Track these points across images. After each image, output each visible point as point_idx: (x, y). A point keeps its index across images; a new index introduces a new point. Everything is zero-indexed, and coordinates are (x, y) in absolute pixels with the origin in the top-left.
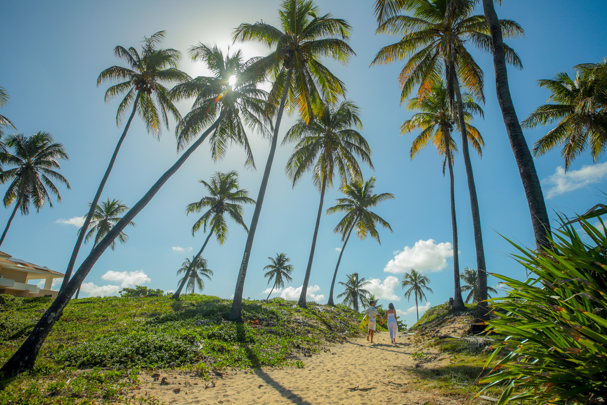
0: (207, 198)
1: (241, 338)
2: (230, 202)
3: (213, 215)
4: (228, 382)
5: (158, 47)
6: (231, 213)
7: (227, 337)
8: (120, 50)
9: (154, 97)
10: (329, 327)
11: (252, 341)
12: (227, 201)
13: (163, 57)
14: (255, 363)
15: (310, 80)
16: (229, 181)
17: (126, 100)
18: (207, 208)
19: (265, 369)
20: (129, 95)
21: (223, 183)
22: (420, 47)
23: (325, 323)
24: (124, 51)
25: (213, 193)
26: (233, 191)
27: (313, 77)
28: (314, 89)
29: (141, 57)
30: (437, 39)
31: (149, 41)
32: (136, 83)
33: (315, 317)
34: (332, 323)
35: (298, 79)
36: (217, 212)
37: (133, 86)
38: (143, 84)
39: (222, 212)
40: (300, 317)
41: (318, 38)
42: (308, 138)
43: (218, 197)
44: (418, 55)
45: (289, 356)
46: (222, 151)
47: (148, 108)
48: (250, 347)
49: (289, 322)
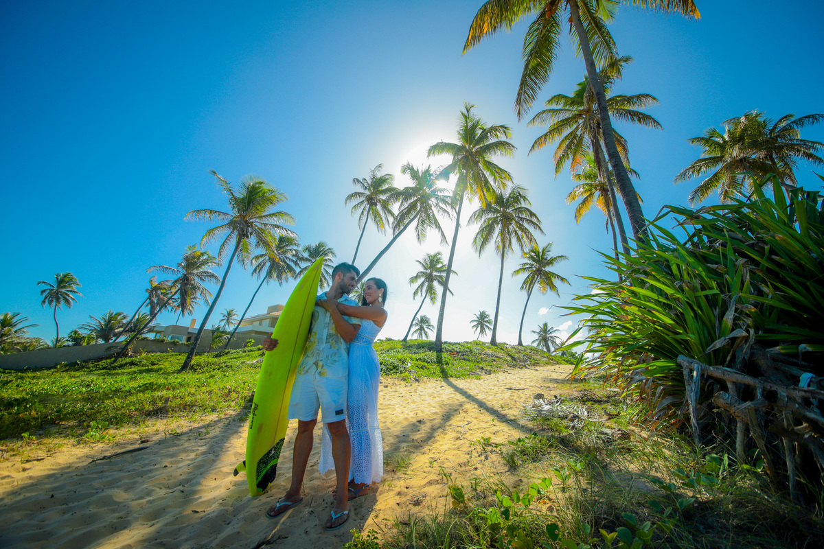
0: (421, 272)
1: (439, 361)
2: (437, 274)
3: (426, 284)
4: (422, 384)
5: (379, 175)
6: (439, 282)
7: (429, 360)
8: (356, 181)
9: (379, 207)
10: (513, 358)
11: (447, 364)
12: (435, 273)
13: (382, 180)
14: (445, 375)
15: (483, 174)
16: (435, 259)
17: (363, 212)
18: (422, 280)
19: (452, 380)
20: (364, 209)
21: (432, 261)
22: (567, 131)
23: (510, 356)
24: (359, 181)
25: (425, 268)
26: (439, 266)
27: (485, 173)
28: (487, 182)
29: (369, 182)
30: (581, 121)
31: (373, 171)
32: (368, 201)
33: (502, 351)
34: (517, 356)
35: (474, 176)
36: (428, 281)
37: (366, 203)
38: (371, 201)
39: (432, 281)
40: (490, 352)
41: (487, 143)
42: (489, 219)
43: (428, 271)
44: (566, 138)
45: (474, 373)
46: (424, 236)
47: (376, 215)
48: (445, 367)
49: (480, 354)
